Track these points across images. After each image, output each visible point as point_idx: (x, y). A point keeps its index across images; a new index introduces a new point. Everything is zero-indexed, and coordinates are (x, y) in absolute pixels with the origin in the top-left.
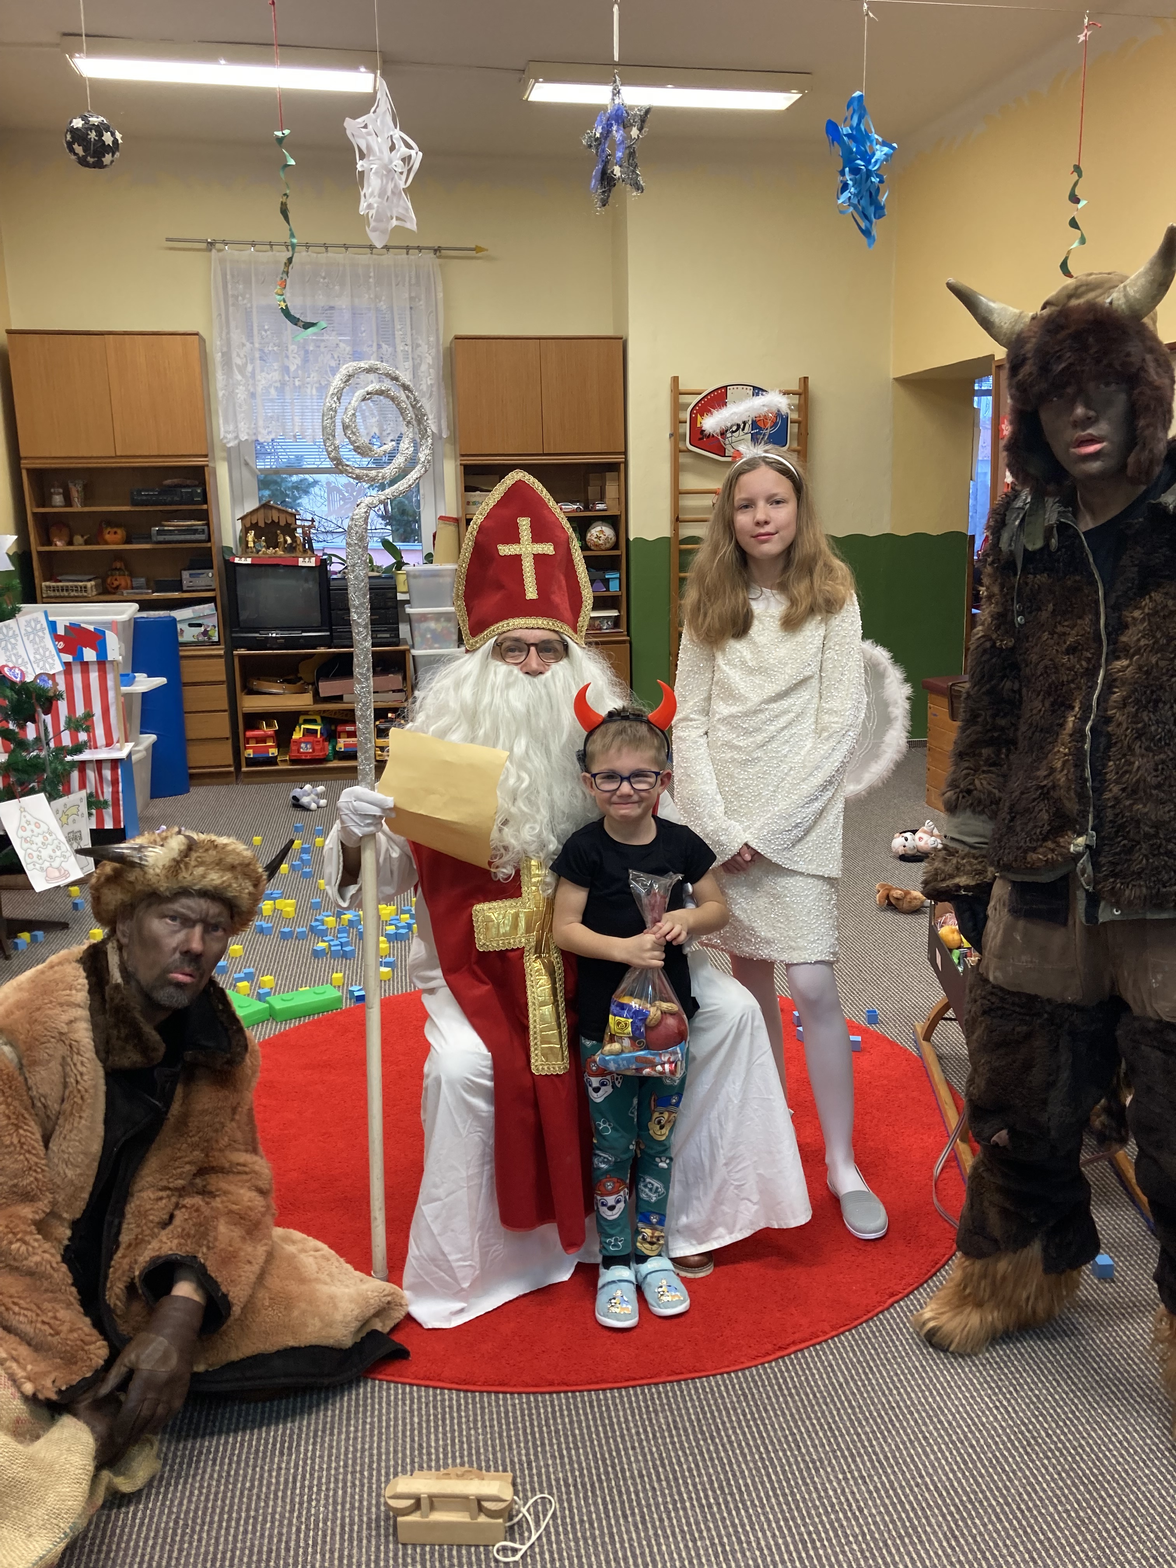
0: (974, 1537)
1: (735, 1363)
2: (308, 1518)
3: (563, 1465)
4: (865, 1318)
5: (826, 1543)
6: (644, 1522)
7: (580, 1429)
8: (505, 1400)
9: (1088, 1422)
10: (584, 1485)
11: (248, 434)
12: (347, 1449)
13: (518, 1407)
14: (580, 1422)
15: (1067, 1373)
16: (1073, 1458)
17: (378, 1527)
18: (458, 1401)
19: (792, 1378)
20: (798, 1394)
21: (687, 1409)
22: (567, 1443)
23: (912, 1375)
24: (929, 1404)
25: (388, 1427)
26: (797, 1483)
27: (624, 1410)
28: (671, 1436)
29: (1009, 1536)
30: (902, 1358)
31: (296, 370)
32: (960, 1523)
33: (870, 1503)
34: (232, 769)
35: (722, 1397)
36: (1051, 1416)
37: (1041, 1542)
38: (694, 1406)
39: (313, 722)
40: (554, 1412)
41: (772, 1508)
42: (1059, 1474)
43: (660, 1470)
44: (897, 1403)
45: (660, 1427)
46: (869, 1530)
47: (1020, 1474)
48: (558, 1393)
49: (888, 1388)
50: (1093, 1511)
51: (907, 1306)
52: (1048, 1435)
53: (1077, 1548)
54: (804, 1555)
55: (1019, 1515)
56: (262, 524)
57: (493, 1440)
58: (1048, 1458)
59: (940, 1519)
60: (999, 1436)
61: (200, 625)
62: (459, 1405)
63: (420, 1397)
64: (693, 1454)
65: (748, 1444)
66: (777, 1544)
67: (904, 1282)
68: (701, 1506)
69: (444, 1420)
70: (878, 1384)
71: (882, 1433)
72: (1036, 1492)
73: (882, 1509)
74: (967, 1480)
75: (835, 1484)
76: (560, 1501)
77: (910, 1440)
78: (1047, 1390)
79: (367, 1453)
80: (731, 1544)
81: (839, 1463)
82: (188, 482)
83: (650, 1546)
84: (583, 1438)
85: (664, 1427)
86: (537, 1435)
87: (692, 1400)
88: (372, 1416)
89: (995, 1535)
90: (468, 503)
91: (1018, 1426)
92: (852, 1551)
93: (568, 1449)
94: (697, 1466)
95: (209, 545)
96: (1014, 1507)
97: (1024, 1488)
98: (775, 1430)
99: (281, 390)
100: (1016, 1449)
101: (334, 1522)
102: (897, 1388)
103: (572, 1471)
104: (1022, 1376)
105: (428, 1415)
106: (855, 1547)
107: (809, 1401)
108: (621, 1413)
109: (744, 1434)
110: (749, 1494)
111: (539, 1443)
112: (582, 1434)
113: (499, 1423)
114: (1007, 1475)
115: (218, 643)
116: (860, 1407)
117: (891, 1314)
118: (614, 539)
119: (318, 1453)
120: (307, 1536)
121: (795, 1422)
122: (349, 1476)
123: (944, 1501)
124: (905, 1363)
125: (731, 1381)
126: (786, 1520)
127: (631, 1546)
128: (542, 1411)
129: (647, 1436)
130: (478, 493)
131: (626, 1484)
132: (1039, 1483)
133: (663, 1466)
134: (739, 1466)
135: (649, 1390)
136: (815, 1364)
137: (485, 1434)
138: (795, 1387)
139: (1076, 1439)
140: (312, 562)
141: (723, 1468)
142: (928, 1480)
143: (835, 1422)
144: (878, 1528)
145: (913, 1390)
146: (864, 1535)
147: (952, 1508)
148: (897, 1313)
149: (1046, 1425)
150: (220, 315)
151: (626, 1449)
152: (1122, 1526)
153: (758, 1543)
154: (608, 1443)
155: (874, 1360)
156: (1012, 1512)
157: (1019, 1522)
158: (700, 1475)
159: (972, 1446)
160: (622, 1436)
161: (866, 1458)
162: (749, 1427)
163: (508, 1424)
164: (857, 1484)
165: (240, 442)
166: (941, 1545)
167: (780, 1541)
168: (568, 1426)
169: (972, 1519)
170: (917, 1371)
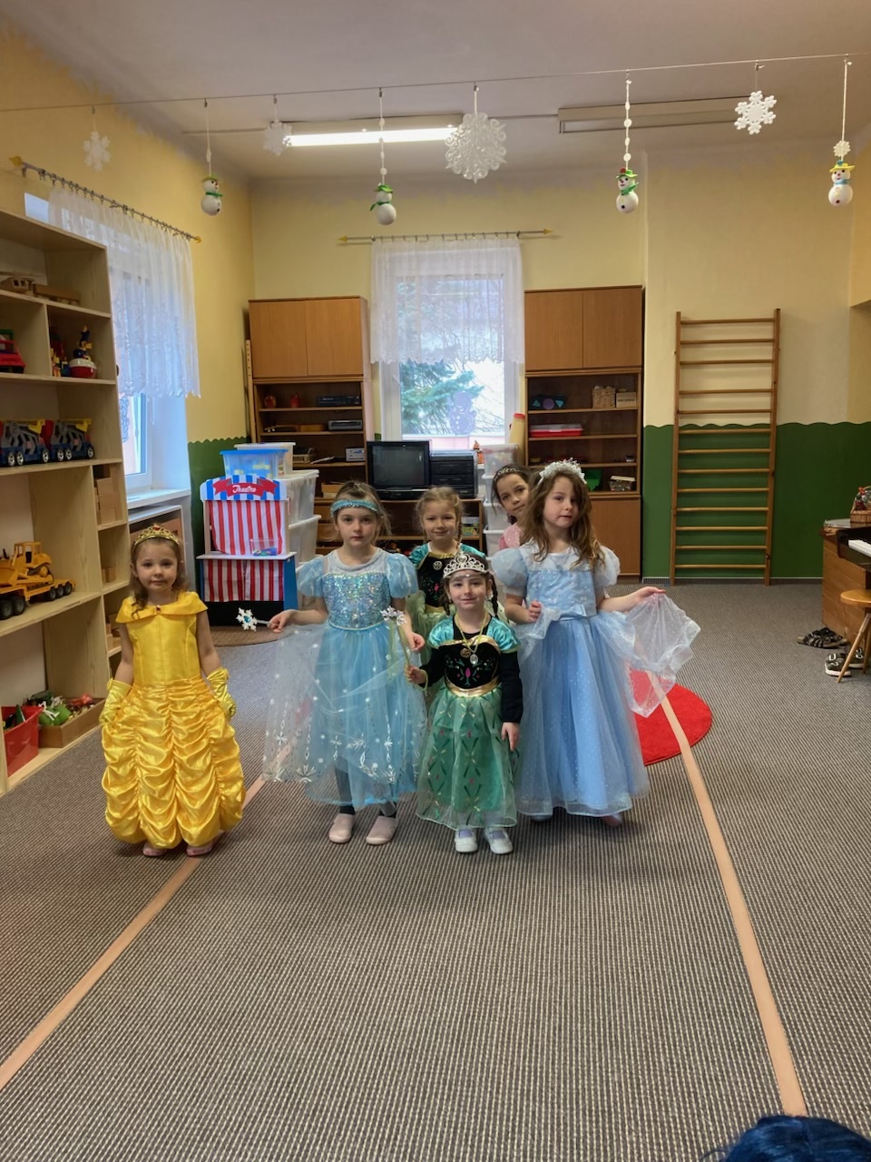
82: (351, 392)
95: (361, 433)
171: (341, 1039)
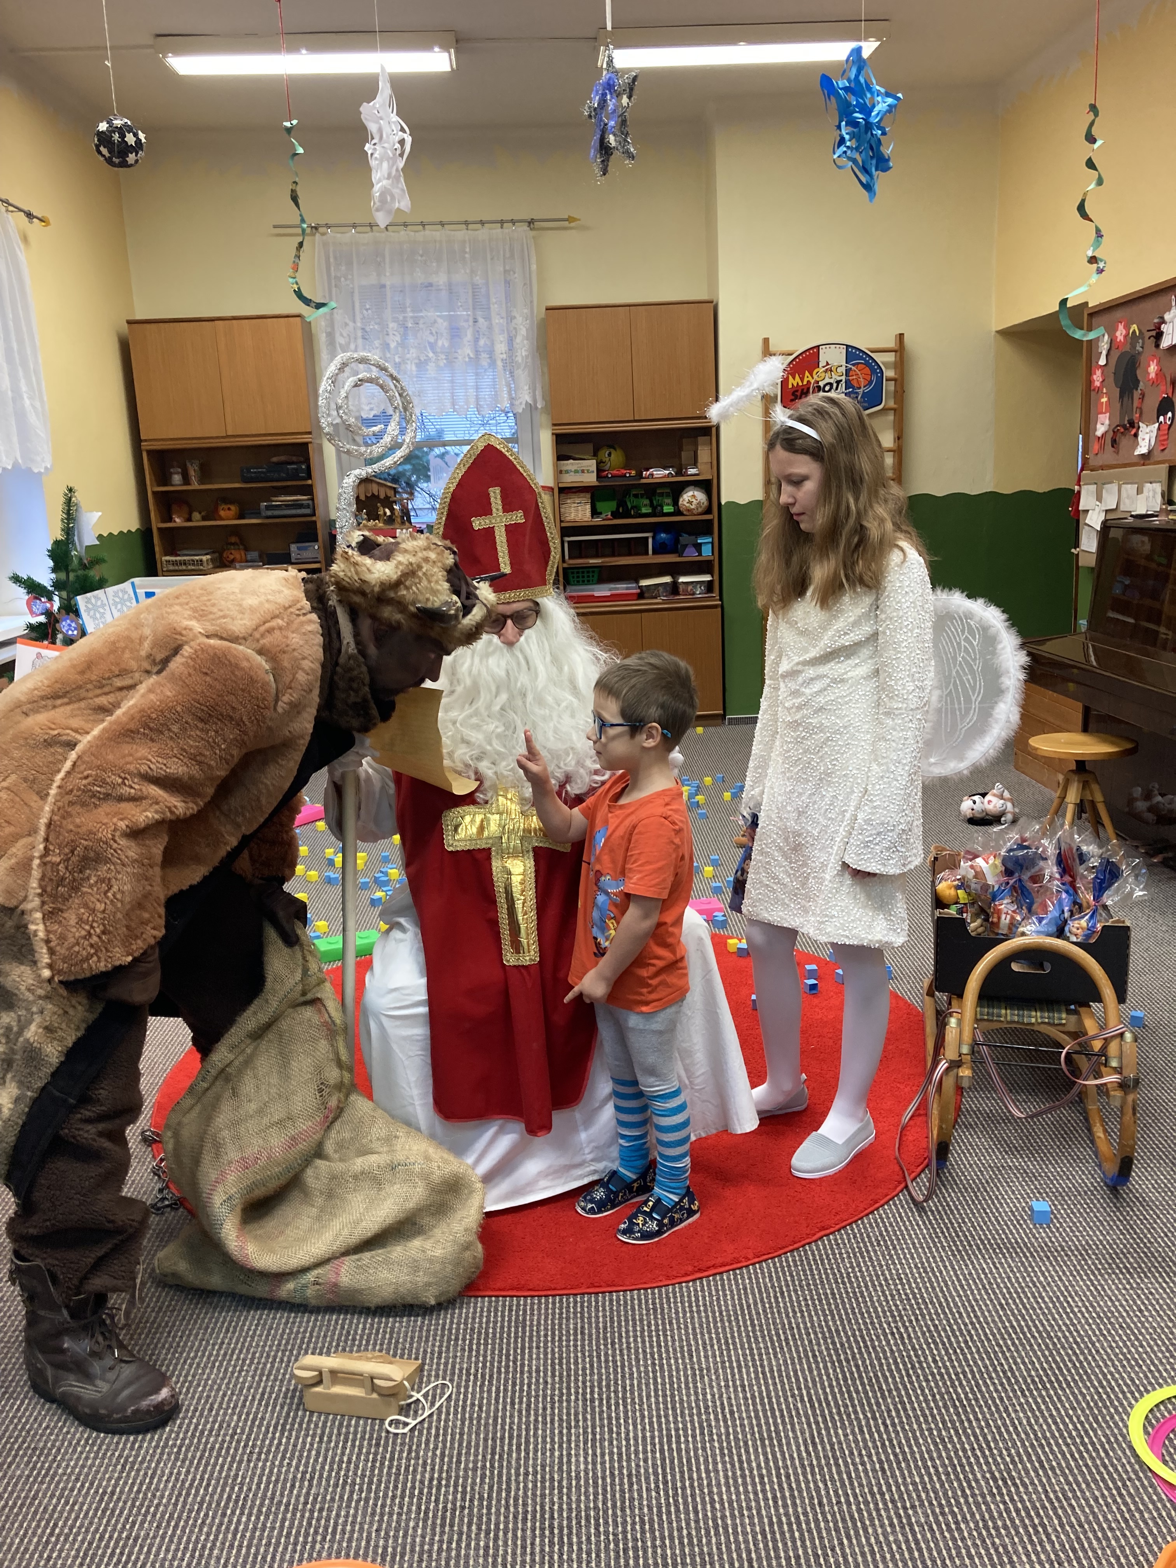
0: (832, 1445)
1: (653, 1280)
2: (235, 1386)
3: (470, 1357)
4: (790, 1248)
5: (690, 1439)
6: (528, 1409)
7: (494, 1329)
9: (978, 1351)
10: (483, 1376)
14: (495, 1323)
17: (293, 1397)
19: (704, 1297)
20: (706, 1311)
21: (597, 1317)
22: (479, 1339)
23: (820, 1301)
24: (828, 1326)
26: (679, 1387)
27: (539, 1315)
28: (576, 1340)
29: (866, 1447)
30: (816, 1285)
31: (396, 347)
32: (823, 1432)
33: (743, 1408)
35: (633, 1309)
36: (944, 1344)
37: (895, 1455)
38: (604, 1316)
41: (649, 1406)
42: (934, 1396)
43: (557, 1367)
44: (798, 1324)
45: (568, 1332)
46: (735, 1431)
47: (895, 1393)
49: (794, 1312)
50: (957, 1432)
51: (836, 1239)
52: (935, 1361)
53: (929, 1464)
54: (666, 1447)
55: (882, 1429)
56: (363, 498)
57: (413, 1332)
58: (928, 1381)
59: (806, 1426)
60: (886, 1358)
64: (591, 1356)
65: (644, 1352)
66: (644, 1438)
67: (837, 1218)
68: (585, 1400)
70: (786, 1308)
71: (774, 1349)
72: (905, 1410)
73: (753, 1415)
74: (842, 1396)
75: (715, 1390)
76: (459, 1386)
77: (799, 1356)
78: (948, 1321)
79: (300, 1336)
80: (602, 1433)
81: (725, 1373)
82: (294, 459)
83: (528, 1430)
85: (572, 1331)
87: (604, 1310)
89: (853, 1445)
90: (561, 471)
91: (907, 1351)
92: (713, 1448)
93: (478, 1344)
94: (592, 1366)
95: (314, 518)
96: (880, 1421)
97: (895, 1405)
98: (674, 1341)
100: (899, 1371)
101: (257, 1389)
102: (801, 1311)
103: (477, 1363)
104: (927, 1307)
106: (716, 1445)
107: (714, 1318)
108: (535, 1317)
109: (643, 1342)
112: (494, 1334)
114: (883, 1393)
116: (761, 1326)
117: (817, 1245)
118: (706, 503)
120: (230, 1400)
121: (695, 1335)
123: (814, 1412)
124: (817, 1289)
125: (646, 1297)
126: (659, 1417)
127: (511, 1428)
129: (553, 1338)
130: (570, 461)
131: (522, 1377)
132: (911, 1403)
133: (561, 1364)
134: (630, 1369)
135: (567, 1299)
136: (730, 1285)
138: (705, 1305)
139: (961, 1365)
141: (615, 1371)
142: (805, 1392)
143: (733, 1337)
144: (743, 1431)
145: (817, 1314)
146: (728, 1434)
147: (820, 1418)
148: (824, 1244)
149: (936, 1352)
151: (530, 1348)
153: (627, 1434)
154: (516, 1342)
155: (787, 1286)
157: (880, 1436)
158: (592, 1374)
159: (857, 1366)
160: (531, 1337)
161: (752, 1370)
162: (650, 1337)
164: (735, 1391)
166: (798, 1450)
167: (648, 1435)
168: (484, 1325)
169: (836, 1429)
170: (827, 1297)
171: (481, 1506)
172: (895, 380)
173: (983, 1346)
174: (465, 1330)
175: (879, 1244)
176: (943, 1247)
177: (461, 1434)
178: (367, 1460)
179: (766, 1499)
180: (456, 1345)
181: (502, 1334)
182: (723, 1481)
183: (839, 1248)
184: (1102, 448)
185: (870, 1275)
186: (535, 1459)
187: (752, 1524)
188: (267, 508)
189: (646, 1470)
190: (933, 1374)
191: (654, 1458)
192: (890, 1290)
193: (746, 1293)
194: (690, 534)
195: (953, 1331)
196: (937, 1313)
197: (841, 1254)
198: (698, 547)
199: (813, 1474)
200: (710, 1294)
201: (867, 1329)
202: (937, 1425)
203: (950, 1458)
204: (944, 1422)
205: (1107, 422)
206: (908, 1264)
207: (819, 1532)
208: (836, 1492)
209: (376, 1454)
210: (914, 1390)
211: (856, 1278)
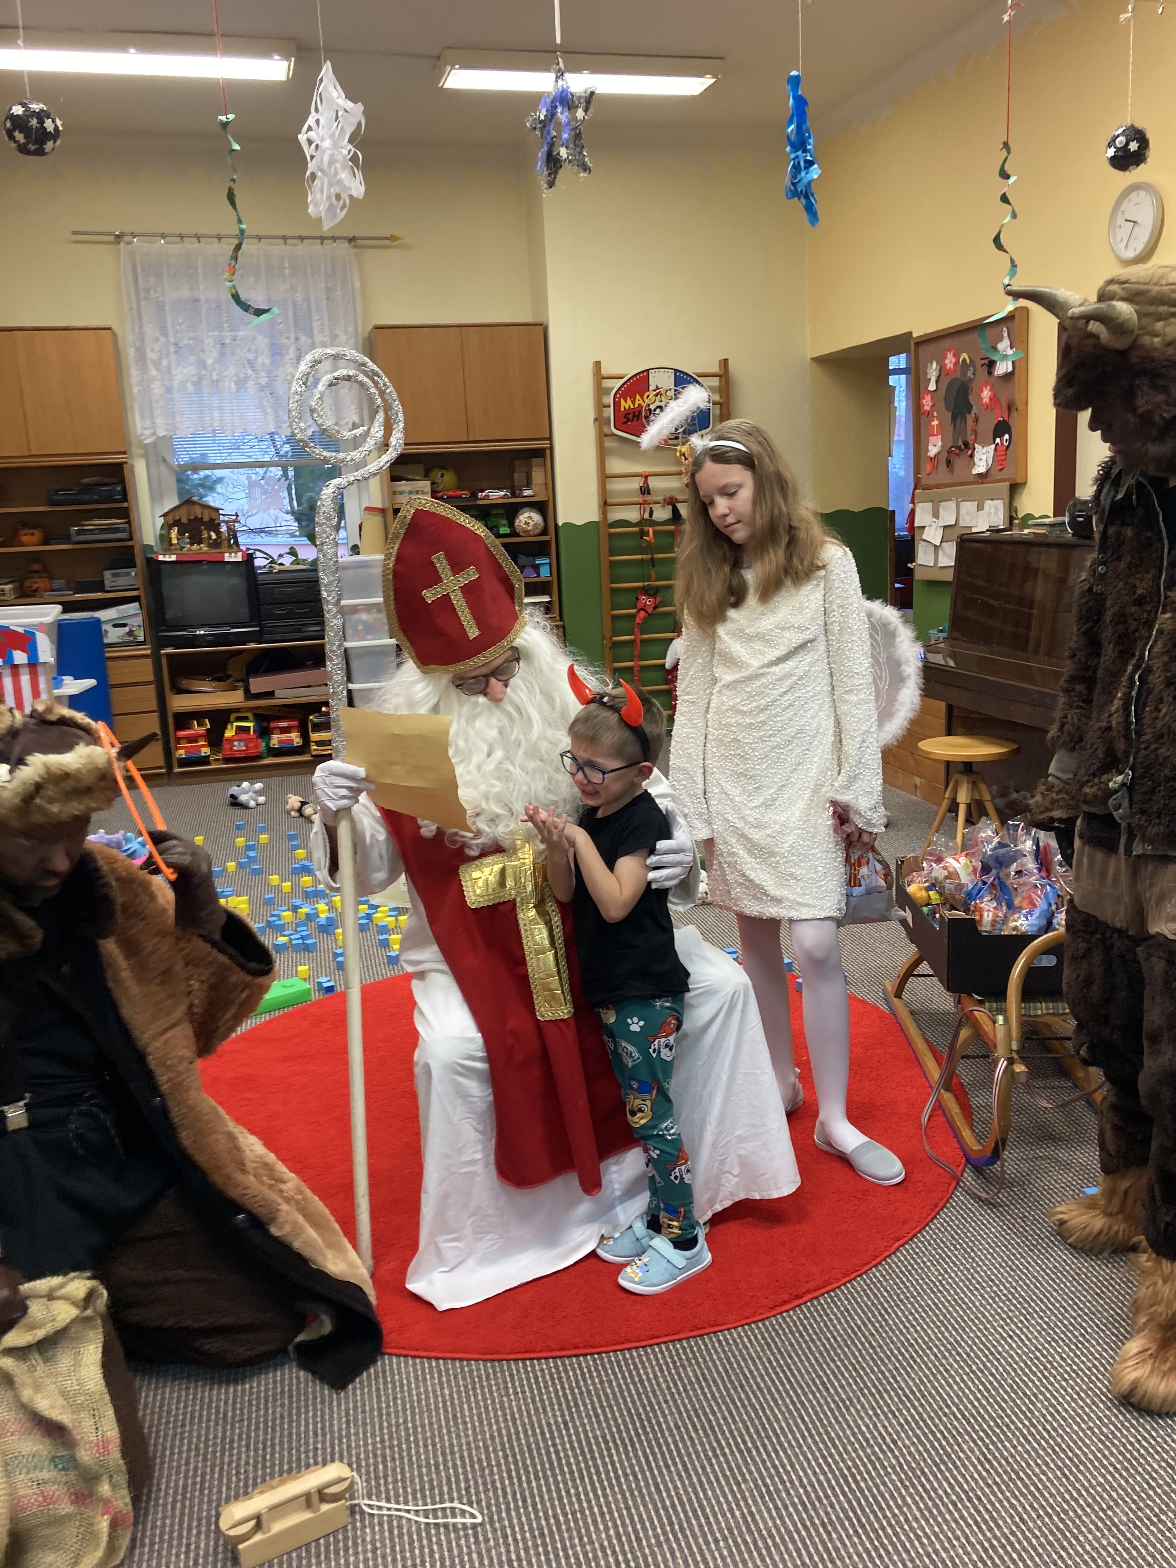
0: (1006, 1460)
3: (599, 1422)
4: (874, 1262)
5: (866, 1476)
6: (686, 1470)
7: (612, 1388)
8: (533, 1366)
10: (623, 1440)
11: (166, 430)
12: (381, 1424)
13: (546, 1372)
14: (610, 1382)
15: (1072, 1299)
16: (1089, 1378)
18: (486, 1370)
19: (811, 1326)
20: (819, 1339)
21: (714, 1361)
22: (600, 1402)
23: (926, 1313)
24: (946, 1338)
25: (419, 1401)
26: (830, 1422)
27: (652, 1367)
28: (702, 1388)
29: (1039, 1455)
30: (914, 1297)
31: (213, 364)
32: (991, 1447)
33: (903, 1435)
34: (164, 770)
35: (746, 1347)
36: (1063, 1341)
37: (1070, 1459)
38: (720, 1359)
39: (245, 719)
40: (583, 1374)
41: (809, 1448)
42: (1078, 1394)
43: (695, 1420)
44: (916, 1340)
45: (689, 1380)
46: (905, 1460)
47: (1041, 1397)
48: (584, 1355)
49: (905, 1327)
51: (913, 1249)
52: (1062, 1358)
53: (1105, 1462)
54: (846, 1489)
55: (1046, 1435)
56: (184, 520)
57: (527, 1405)
58: (1065, 1380)
59: (972, 1444)
60: (1016, 1363)
61: (124, 625)
62: (488, 1375)
63: (447, 1370)
64: (725, 1403)
65: (777, 1390)
66: (819, 1481)
67: (907, 1226)
68: (740, 1451)
69: (474, 1389)
70: (895, 1324)
71: (905, 1369)
72: (1058, 1413)
73: (915, 1440)
74: (992, 1407)
75: (866, 1420)
77: (932, 1373)
78: (1056, 1316)
79: (402, 1427)
80: (774, 1484)
81: (868, 1401)
82: (107, 480)
83: (696, 1493)
84: (615, 1396)
85: (693, 1380)
86: (570, 1397)
87: (717, 1352)
88: (402, 1391)
89: (1026, 1456)
90: (395, 493)
91: (1033, 1353)
92: (892, 1481)
93: (602, 1407)
94: (731, 1414)
95: (130, 543)
96: (1040, 1428)
97: (1047, 1409)
98: (801, 1374)
99: (198, 384)
100: (1034, 1374)
102: (913, 1326)
103: (609, 1428)
104: (1030, 1306)
105: (458, 1386)
106: (894, 1477)
107: (831, 1344)
108: (649, 1370)
110: (786, 1436)
111: (572, 1404)
112: (613, 1393)
113: (531, 1388)
114: (1030, 1399)
115: (143, 643)
116: (880, 1346)
117: (898, 1257)
118: (542, 524)
119: (352, 1431)
121: (820, 1365)
122: (388, 1451)
123: (973, 1428)
124: (917, 1302)
125: (753, 1332)
127: (677, 1494)
128: (571, 1373)
129: (678, 1389)
130: (404, 482)
131: (663, 1436)
132: (1060, 1404)
133: (698, 1417)
134: (772, 1411)
135: (674, 1346)
136: (832, 1310)
137: (518, 1400)
138: (815, 1333)
140: (238, 557)
141: (757, 1414)
142: (955, 1409)
143: (858, 1362)
144: (914, 1458)
145: (929, 1327)
146: (901, 1466)
147: (981, 1434)
148: (904, 1256)
149: (1059, 1350)
150: (131, 309)
151: (659, 1403)
152: (1145, 1439)
153: (801, 1481)
154: (640, 1399)
155: (888, 1302)
156: (1039, 1433)
157: (1047, 1442)
158: (735, 1422)
159: (992, 1375)
160: (654, 1391)
161: (892, 1393)
162: (777, 1374)
163: (539, 1389)
164: (887, 1418)
165: (159, 438)
167: (822, 1478)
168: (599, 1386)
169: (1002, 1442)
170: (931, 1309)
172: (721, 404)
173: (1101, 1337)
174: (581, 1393)
175: (956, 1249)
176: (1018, 1243)
177: (628, 1509)
178: (538, 1554)
179: (968, 1525)
180: (579, 1412)
181: (621, 1392)
182: (918, 1514)
183: (919, 1257)
184: (935, 467)
185: (962, 1280)
186: (718, 1523)
187: (967, 1554)
188: (79, 532)
189: (838, 1517)
190: (1067, 1372)
191: (839, 1502)
192: (987, 1292)
193: (850, 1315)
194: (527, 555)
195: (1065, 1326)
196: (1042, 1310)
197: (924, 1263)
198: (536, 568)
199: (1002, 1492)
200: (815, 1320)
201: (984, 1335)
202: (1095, 1423)
203: (1121, 1453)
204: (1099, 1418)
205: (940, 444)
206: (993, 1265)
207: (1035, 1550)
208: (1031, 1505)
209: (545, 1545)
210: (1058, 1391)
211: (951, 1285)
